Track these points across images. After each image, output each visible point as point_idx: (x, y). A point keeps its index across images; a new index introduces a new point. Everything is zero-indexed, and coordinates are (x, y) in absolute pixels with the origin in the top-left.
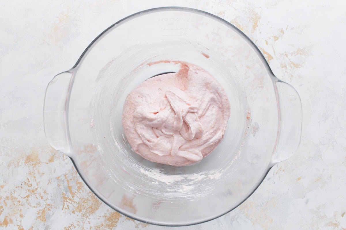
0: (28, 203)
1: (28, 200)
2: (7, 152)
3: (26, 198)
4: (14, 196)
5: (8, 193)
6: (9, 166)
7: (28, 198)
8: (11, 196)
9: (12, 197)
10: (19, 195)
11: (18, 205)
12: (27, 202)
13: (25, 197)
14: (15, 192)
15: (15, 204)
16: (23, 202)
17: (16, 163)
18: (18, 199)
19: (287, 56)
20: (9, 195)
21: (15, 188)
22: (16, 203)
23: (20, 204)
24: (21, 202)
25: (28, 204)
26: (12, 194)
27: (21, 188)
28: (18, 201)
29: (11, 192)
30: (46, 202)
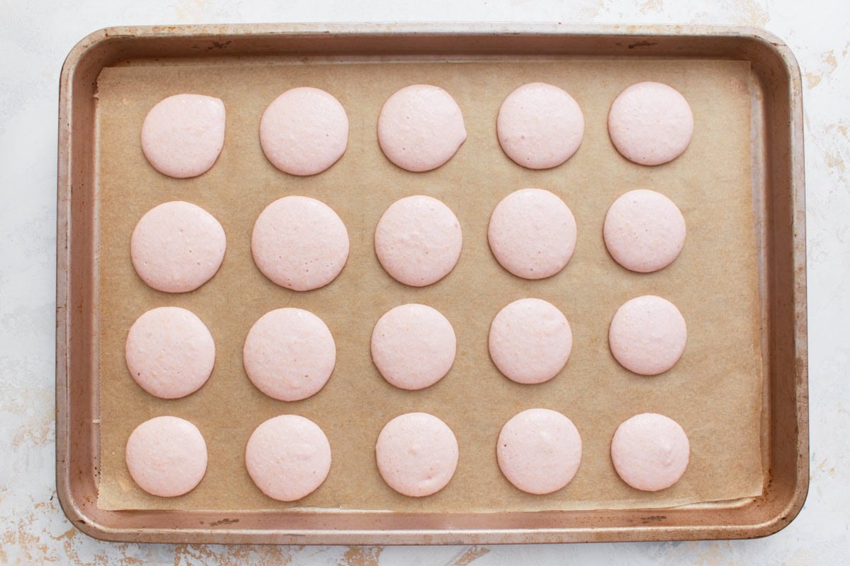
0: (69, 553)
1: (69, 545)
2: (13, 400)
3: (66, 539)
4: (28, 531)
5: (12, 522)
6: (16, 443)
7: (70, 538)
8: (20, 532)
9: (22, 536)
10: (44, 531)
11: (40, 557)
12: (67, 551)
13: (62, 537)
14: (31, 520)
15: (30, 557)
16: (55, 550)
17: (37, 434)
18: (42, 541)
19: (844, 134)
20: (15, 528)
21: (33, 507)
22: (35, 553)
23: (48, 555)
24: (49, 551)
25: (71, 557)
26: (22, 527)
27: (50, 509)
28: (41, 547)
29: (22, 521)
30: (123, 553)
